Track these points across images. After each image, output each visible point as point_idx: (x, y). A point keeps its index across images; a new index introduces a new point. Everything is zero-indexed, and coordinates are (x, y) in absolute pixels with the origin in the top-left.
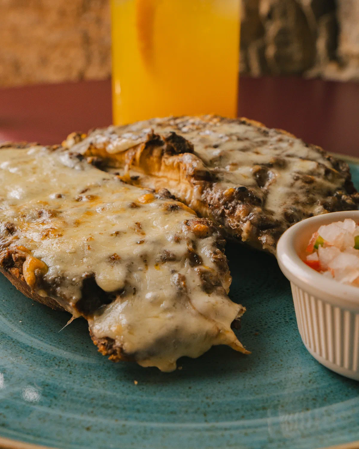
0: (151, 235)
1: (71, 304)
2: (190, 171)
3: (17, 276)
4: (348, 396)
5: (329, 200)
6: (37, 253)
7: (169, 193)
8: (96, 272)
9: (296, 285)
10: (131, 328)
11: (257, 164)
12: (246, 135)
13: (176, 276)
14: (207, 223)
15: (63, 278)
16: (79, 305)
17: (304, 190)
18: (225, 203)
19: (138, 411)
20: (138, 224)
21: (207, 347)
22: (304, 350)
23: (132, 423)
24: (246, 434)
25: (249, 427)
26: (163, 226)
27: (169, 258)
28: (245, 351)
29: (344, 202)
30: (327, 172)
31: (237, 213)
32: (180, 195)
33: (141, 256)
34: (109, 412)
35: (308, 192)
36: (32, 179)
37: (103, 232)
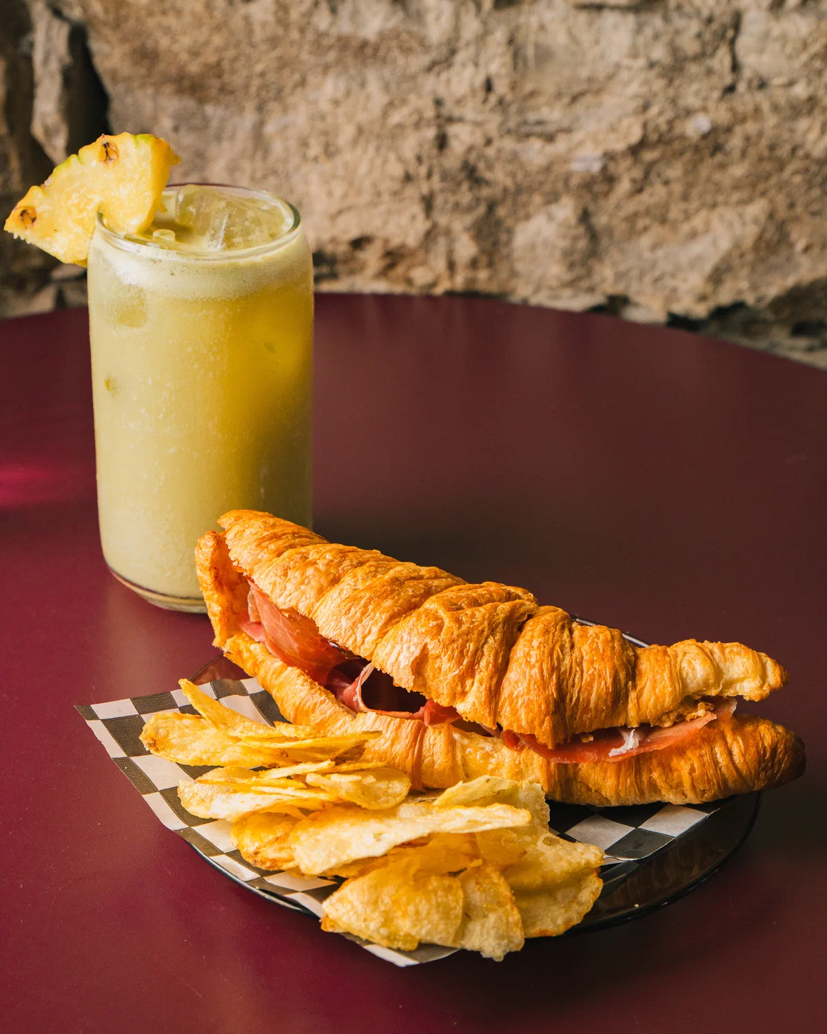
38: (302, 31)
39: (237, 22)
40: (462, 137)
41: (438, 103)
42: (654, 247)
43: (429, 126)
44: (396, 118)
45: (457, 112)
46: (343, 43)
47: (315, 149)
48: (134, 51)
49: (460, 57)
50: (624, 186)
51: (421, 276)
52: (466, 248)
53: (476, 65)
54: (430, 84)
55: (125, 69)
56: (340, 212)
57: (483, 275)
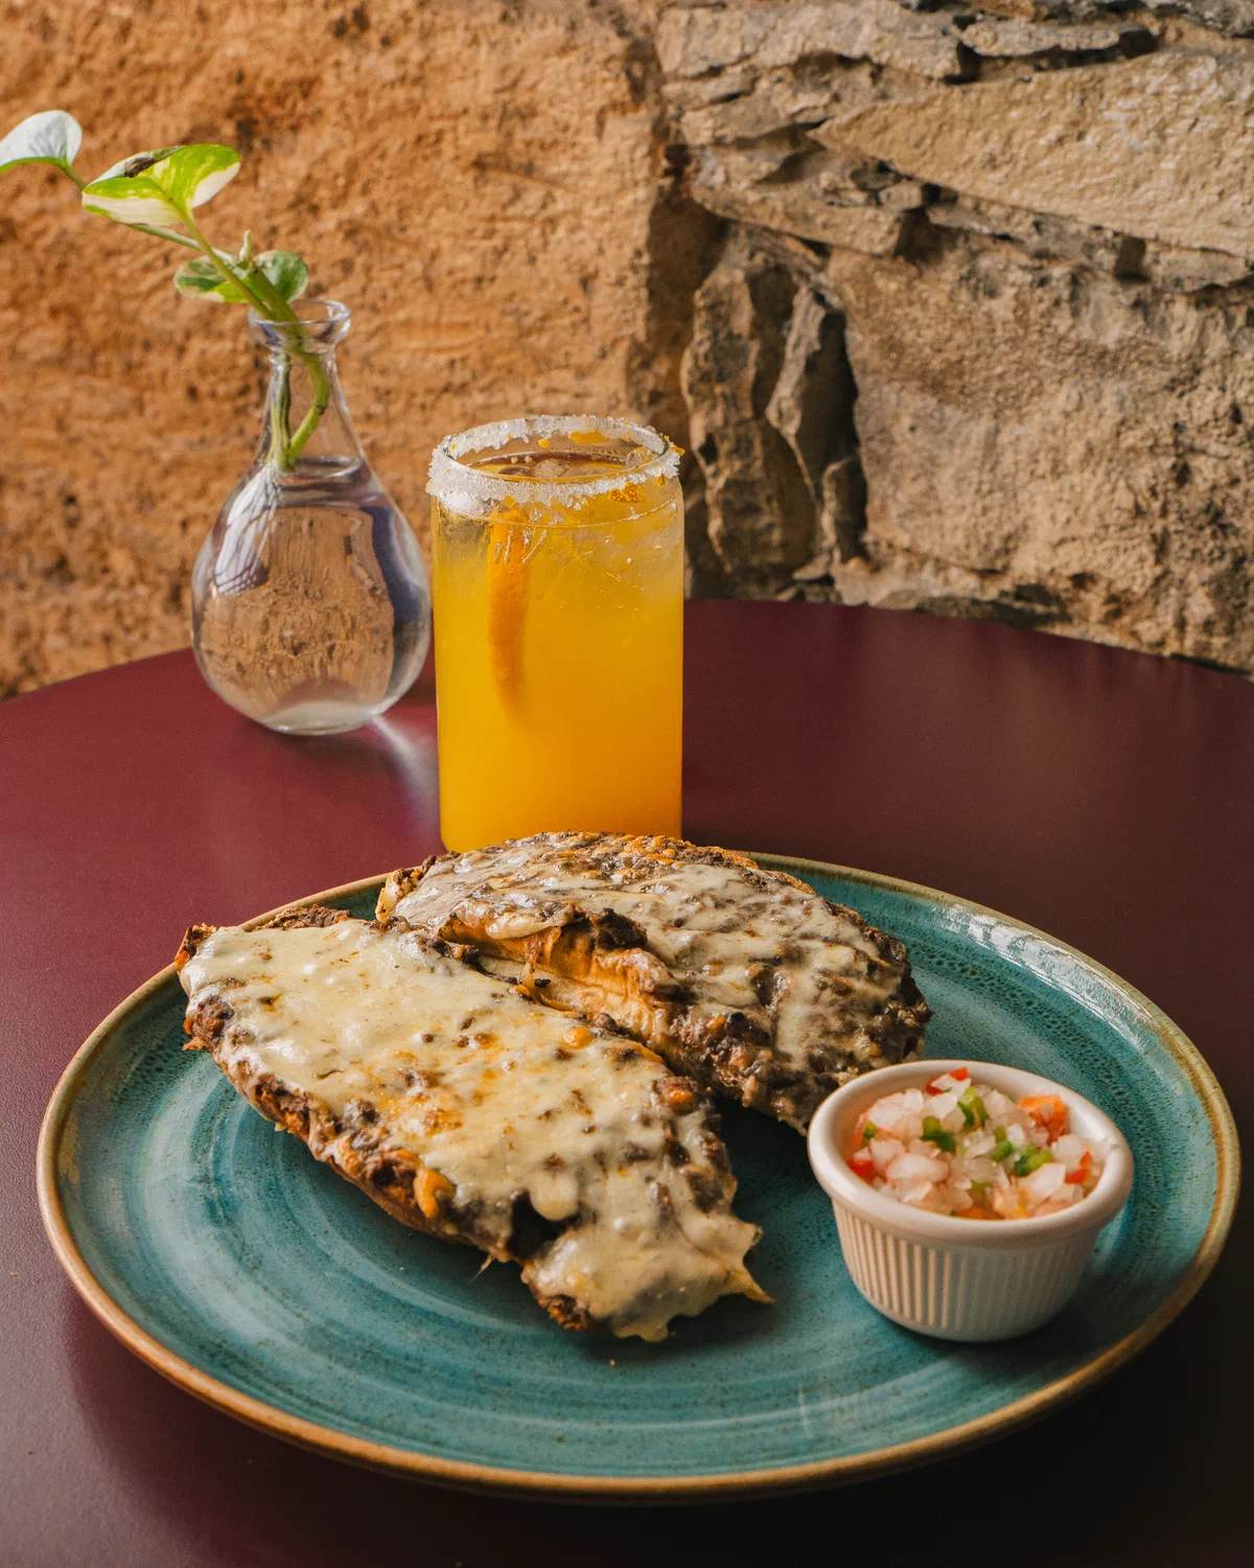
0: (603, 1114)
1: (500, 1245)
2: (648, 985)
3: (403, 1200)
4: (922, 1363)
5: (878, 1020)
6: (429, 1159)
7: (612, 1022)
8: (531, 1189)
9: (841, 1206)
10: (597, 1279)
11: (753, 960)
12: (728, 894)
13: (653, 1186)
14: (689, 1087)
15: (481, 1203)
16: (511, 1245)
17: (837, 1007)
18: (711, 1044)
19: (625, 1407)
20: (577, 1093)
21: (711, 1299)
22: (853, 1291)
23: (621, 1427)
24: (785, 1432)
25: (788, 1420)
26: (617, 1095)
27: (637, 1156)
28: (767, 1299)
29: (902, 1022)
30: (872, 967)
31: (732, 1060)
32: (630, 1023)
33: (595, 1156)
34: (584, 1411)
35: (843, 1011)
36: (369, 999)
37: (525, 1112)
38: (1041, 332)
39: (979, 319)
40: (1206, 471)
41: (1178, 428)
43: (1165, 454)
44: (1130, 439)
45: (1199, 443)
46: (1082, 349)
47: (1044, 467)
48: (882, 341)
49: (1204, 378)
51: (1149, 631)
52: (1201, 606)
53: (1223, 389)
54: (1171, 404)
55: (875, 361)
56: (1062, 542)
57: (1218, 642)
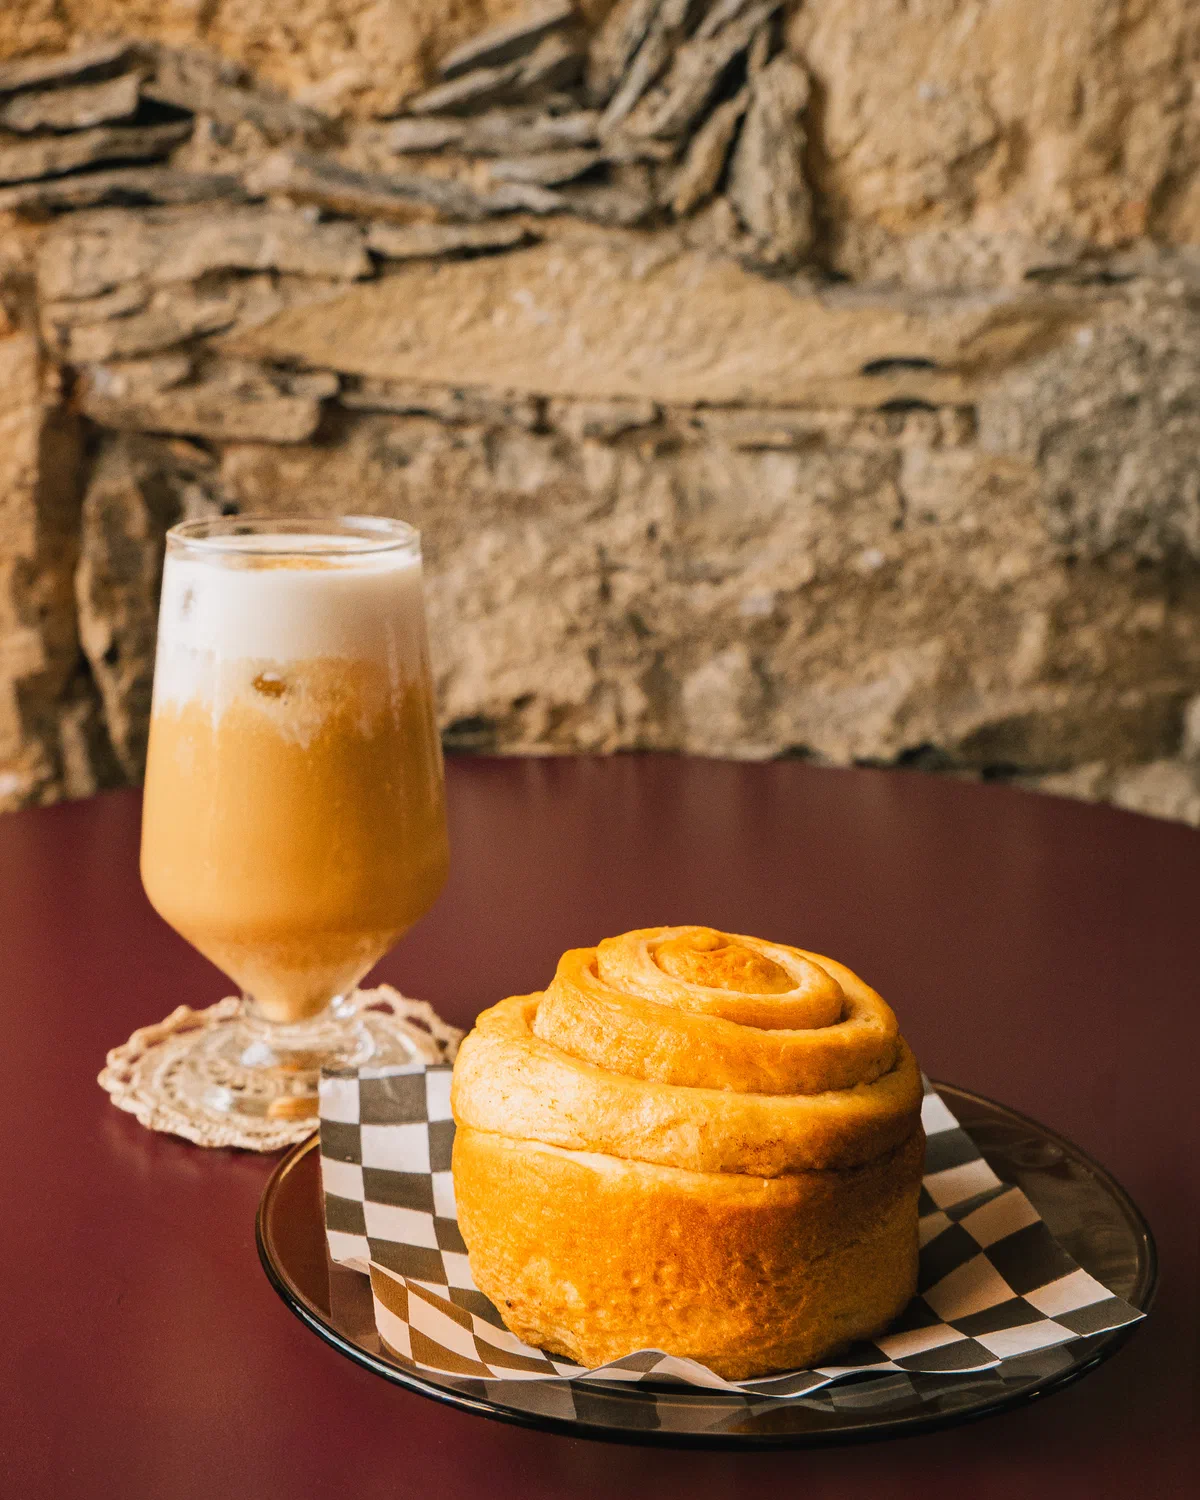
38: (459, 490)
40: (626, 586)
41: (601, 551)
42: (833, 691)
43: (591, 576)
45: (621, 561)
46: (502, 499)
49: (622, 504)
50: (796, 628)
51: (587, 734)
52: (634, 701)
53: (639, 511)
54: (593, 533)
56: (500, 670)
57: (654, 729)
